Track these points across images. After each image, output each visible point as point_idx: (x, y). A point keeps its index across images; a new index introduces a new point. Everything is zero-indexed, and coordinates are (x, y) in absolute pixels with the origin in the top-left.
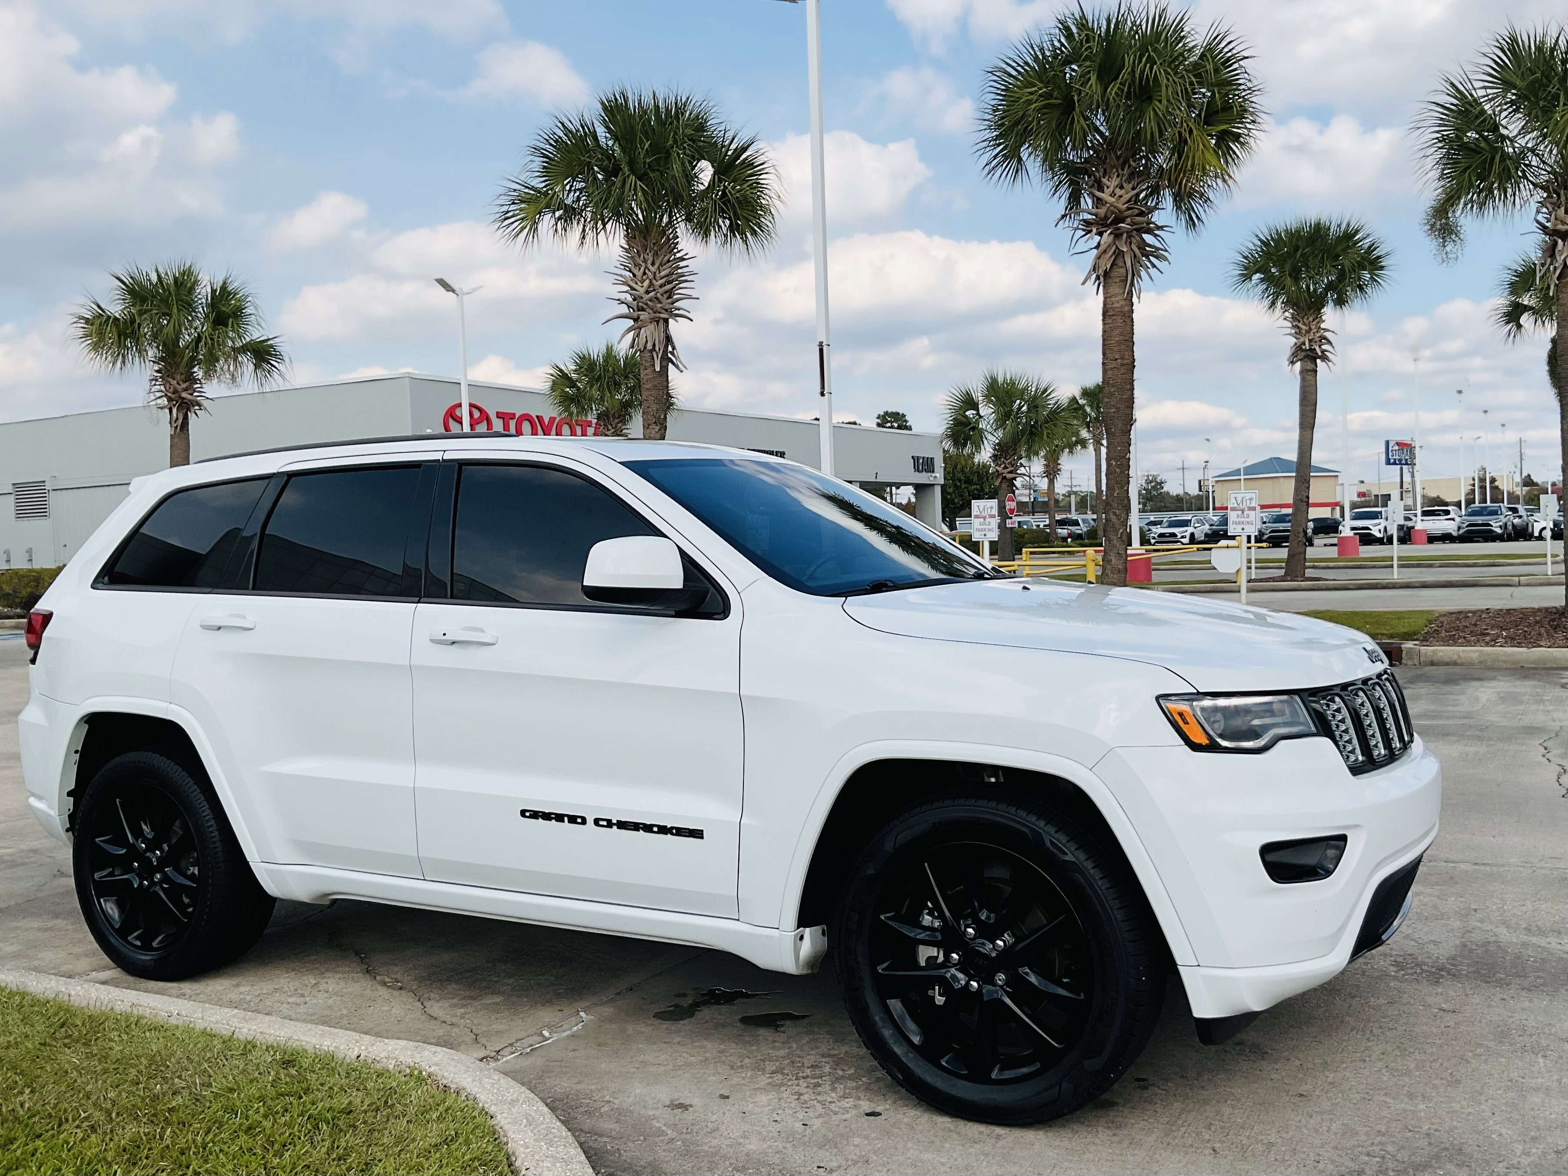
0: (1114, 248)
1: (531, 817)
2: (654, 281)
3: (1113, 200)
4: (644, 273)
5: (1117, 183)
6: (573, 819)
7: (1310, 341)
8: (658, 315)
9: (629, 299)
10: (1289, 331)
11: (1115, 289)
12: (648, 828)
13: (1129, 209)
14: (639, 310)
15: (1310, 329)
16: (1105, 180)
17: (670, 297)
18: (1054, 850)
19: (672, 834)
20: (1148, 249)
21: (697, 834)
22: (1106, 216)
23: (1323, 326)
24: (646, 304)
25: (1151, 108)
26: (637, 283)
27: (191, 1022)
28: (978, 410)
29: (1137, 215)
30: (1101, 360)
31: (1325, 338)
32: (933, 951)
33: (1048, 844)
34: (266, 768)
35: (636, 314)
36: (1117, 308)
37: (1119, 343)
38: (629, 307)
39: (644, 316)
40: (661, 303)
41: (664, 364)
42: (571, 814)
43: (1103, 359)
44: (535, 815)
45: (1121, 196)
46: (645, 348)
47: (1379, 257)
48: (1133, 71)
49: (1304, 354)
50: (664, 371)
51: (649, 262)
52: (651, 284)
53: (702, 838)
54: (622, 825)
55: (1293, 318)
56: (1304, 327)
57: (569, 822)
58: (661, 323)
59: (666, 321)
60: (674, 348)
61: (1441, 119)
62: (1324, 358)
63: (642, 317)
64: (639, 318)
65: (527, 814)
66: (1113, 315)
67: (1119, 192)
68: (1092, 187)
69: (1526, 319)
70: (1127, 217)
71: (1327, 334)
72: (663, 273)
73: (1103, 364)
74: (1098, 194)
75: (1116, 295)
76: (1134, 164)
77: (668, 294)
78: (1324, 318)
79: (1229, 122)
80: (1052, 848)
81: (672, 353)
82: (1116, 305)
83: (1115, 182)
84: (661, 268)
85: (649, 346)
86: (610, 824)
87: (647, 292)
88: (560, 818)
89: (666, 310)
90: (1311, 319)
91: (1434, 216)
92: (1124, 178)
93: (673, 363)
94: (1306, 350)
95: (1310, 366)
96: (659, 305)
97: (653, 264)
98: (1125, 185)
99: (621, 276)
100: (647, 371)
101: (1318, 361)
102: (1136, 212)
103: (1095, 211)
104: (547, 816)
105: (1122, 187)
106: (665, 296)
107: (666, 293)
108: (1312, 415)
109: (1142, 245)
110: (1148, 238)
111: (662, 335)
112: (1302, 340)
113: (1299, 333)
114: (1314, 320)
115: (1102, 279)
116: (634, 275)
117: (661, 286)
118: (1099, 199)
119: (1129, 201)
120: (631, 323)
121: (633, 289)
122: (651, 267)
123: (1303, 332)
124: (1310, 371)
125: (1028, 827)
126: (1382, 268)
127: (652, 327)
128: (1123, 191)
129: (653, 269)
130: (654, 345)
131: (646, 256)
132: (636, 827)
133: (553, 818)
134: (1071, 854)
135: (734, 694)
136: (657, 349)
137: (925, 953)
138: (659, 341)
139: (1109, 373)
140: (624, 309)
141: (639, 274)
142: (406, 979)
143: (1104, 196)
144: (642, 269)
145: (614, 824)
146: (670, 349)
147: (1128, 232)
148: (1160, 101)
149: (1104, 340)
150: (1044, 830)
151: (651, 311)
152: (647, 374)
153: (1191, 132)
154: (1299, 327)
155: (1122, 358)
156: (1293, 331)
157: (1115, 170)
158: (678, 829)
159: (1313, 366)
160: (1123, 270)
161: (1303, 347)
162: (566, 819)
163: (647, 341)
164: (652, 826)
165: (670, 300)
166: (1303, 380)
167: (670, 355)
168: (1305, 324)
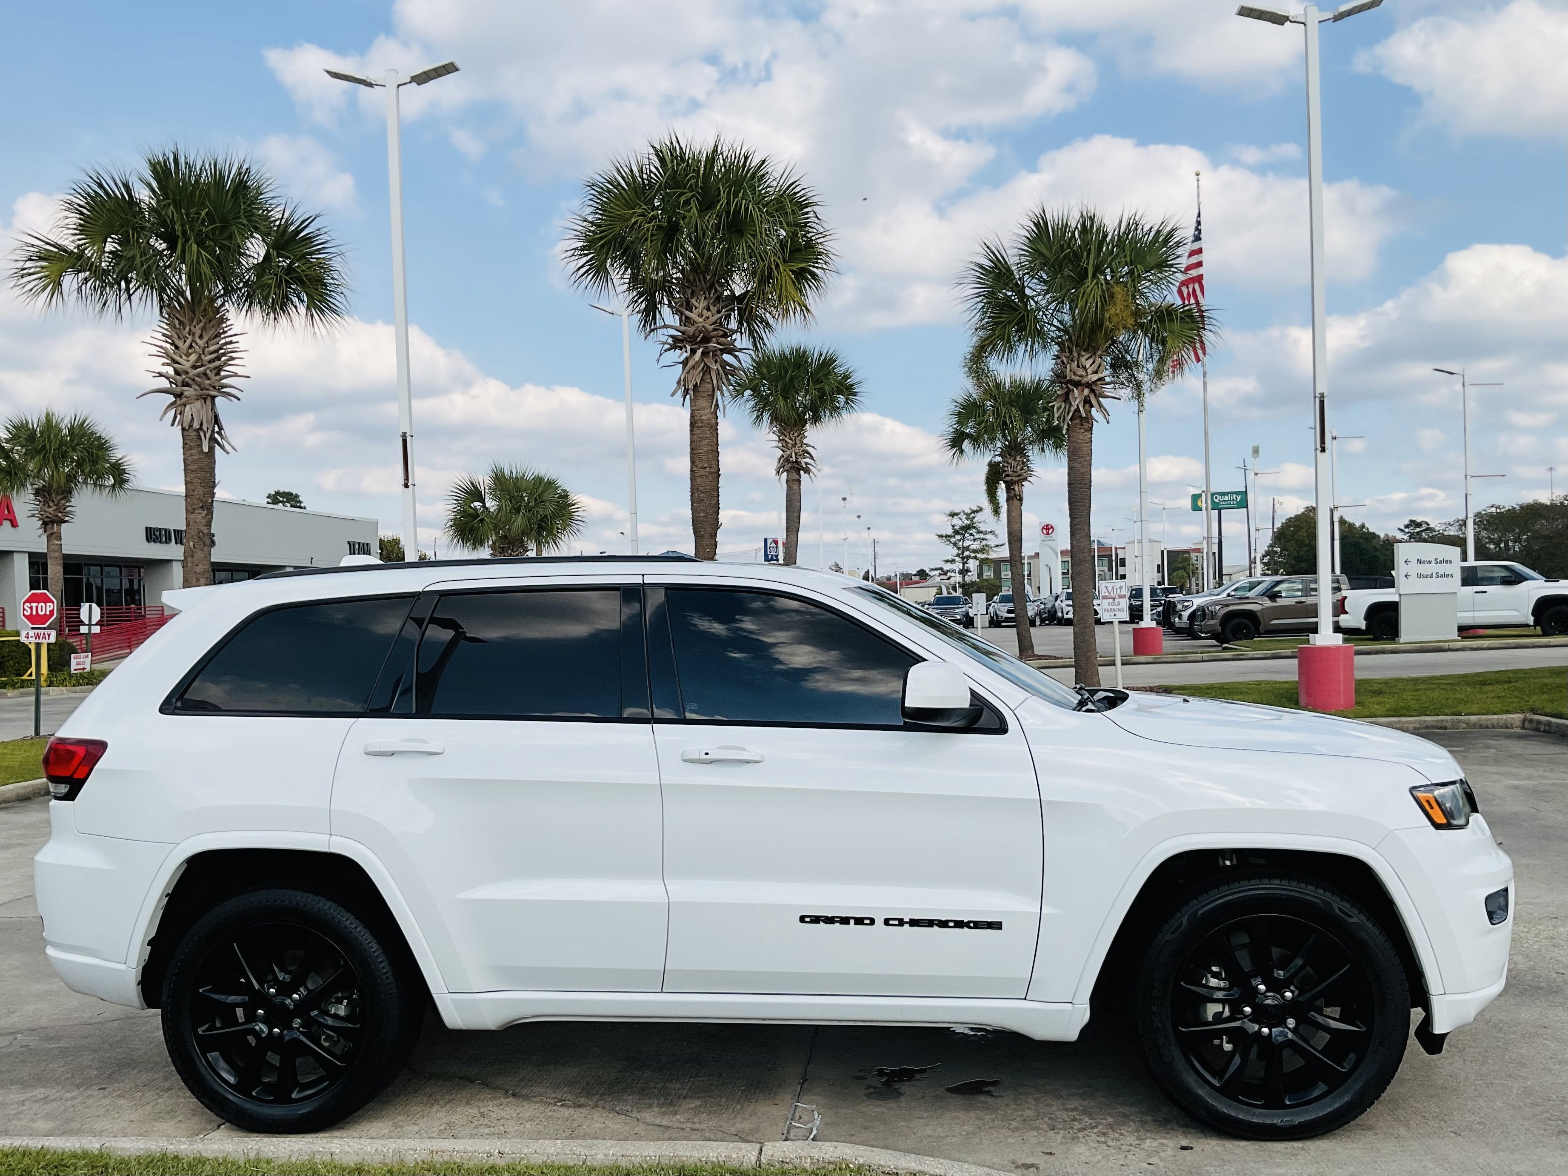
0: (702, 364)
1: (812, 922)
2: (203, 356)
3: (701, 320)
4: (191, 347)
5: (705, 304)
6: (859, 921)
7: (796, 454)
8: (205, 392)
9: (170, 371)
10: (776, 444)
11: (702, 403)
12: (943, 924)
13: (715, 330)
14: (183, 386)
15: (796, 443)
16: (693, 301)
17: (218, 374)
18: (1342, 915)
19: (970, 927)
20: (727, 367)
21: (996, 926)
22: (694, 334)
23: (805, 441)
24: (193, 380)
25: (744, 239)
26: (181, 357)
27: (522, 1159)
28: (483, 501)
29: (721, 336)
30: (689, 468)
31: (808, 453)
32: (1218, 1008)
33: (1337, 911)
34: (461, 896)
35: (179, 390)
36: (706, 420)
37: (708, 452)
38: (171, 382)
39: (188, 392)
40: (209, 379)
41: (211, 443)
42: (858, 916)
43: (691, 466)
44: (816, 920)
45: (708, 318)
46: (190, 426)
47: (852, 385)
48: (728, 203)
49: (790, 465)
50: (212, 449)
51: (197, 335)
52: (199, 359)
53: (1001, 929)
54: (914, 923)
55: (780, 431)
56: (790, 442)
57: (855, 924)
58: (209, 402)
59: (213, 398)
60: (221, 428)
61: (980, 278)
62: (807, 471)
63: (186, 393)
64: (182, 394)
65: (807, 919)
66: (702, 427)
67: (706, 313)
68: (681, 306)
69: (966, 445)
70: (713, 337)
71: (809, 449)
72: (212, 348)
73: (692, 471)
74: (687, 313)
75: (704, 408)
76: (719, 289)
77: (216, 371)
78: (806, 434)
79: (807, 260)
80: (1340, 913)
81: (219, 433)
82: (704, 418)
83: (703, 304)
84: (210, 343)
85: (196, 425)
86: (901, 922)
87: (194, 367)
88: (845, 921)
89: (214, 387)
90: (796, 434)
91: (971, 360)
92: (711, 301)
93: (219, 445)
94: (793, 462)
95: (794, 476)
96: (207, 382)
97: (201, 337)
98: (711, 307)
99: (161, 347)
100: (192, 452)
101: (802, 472)
102: (721, 333)
103: (683, 328)
104: (830, 920)
105: (708, 309)
106: (214, 372)
107: (214, 369)
108: (796, 520)
109: (724, 364)
110: (727, 357)
111: (210, 414)
112: (788, 452)
113: (785, 447)
114: (798, 436)
115: (691, 392)
116: (177, 347)
117: (210, 362)
118: (687, 318)
119: (715, 323)
120: (172, 399)
121: (174, 361)
122: (198, 340)
123: (790, 445)
124: (796, 480)
125: (1319, 898)
126: (855, 394)
127: (198, 404)
128: (709, 314)
129: (201, 343)
130: (202, 424)
131: (192, 328)
132: (930, 923)
133: (837, 922)
134: (1356, 918)
135: (1035, 800)
136: (205, 428)
137: (1212, 1009)
138: (207, 420)
139: (699, 480)
140: (164, 383)
141: (184, 347)
142: (569, 1097)
143: (693, 316)
144: (188, 342)
145: (907, 923)
146: (216, 429)
147: (713, 351)
148: (754, 236)
149: (692, 449)
150: (1332, 900)
151: (197, 388)
152: (192, 455)
153: (777, 266)
154: (786, 441)
155: (710, 467)
156: (780, 445)
157: (702, 293)
158: (976, 923)
159: (798, 476)
160: (710, 386)
161: (791, 459)
162: (852, 922)
163: (193, 419)
164: (947, 922)
165: (218, 377)
166: (789, 488)
167: (216, 436)
168: (791, 439)
